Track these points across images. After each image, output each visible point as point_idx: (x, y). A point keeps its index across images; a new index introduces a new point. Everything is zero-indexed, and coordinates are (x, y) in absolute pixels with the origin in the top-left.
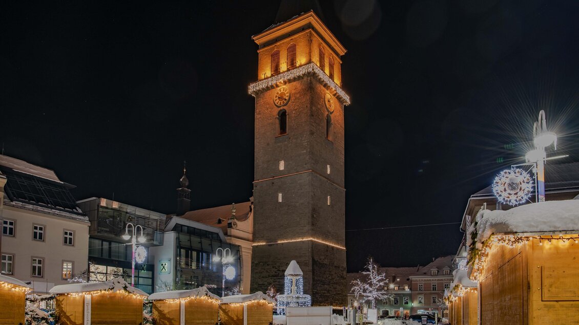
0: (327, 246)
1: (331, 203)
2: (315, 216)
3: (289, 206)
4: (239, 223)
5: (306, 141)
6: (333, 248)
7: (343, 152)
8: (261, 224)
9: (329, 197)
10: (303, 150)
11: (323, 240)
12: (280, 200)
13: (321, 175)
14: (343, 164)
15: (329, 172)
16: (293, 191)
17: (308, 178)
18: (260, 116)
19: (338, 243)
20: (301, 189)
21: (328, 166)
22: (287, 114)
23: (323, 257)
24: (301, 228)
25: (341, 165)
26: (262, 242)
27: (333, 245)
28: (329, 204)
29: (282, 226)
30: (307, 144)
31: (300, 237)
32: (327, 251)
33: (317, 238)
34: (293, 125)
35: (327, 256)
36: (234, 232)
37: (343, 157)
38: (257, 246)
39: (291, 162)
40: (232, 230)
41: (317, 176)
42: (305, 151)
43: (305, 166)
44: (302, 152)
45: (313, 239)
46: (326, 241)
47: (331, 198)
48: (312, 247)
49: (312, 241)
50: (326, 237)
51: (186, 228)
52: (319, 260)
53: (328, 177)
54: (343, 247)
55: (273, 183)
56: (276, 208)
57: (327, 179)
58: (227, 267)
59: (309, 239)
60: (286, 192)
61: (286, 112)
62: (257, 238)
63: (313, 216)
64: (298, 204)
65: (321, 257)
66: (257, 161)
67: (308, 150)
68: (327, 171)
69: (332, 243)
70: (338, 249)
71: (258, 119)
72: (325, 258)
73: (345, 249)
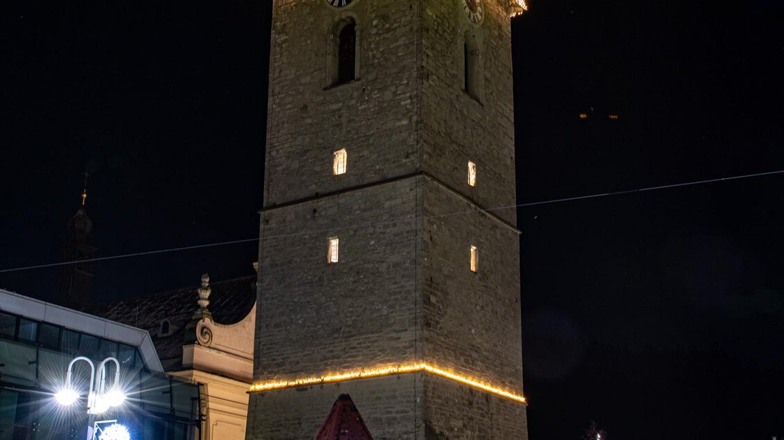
0: (472, 391)
1: (479, 265)
2: (433, 300)
3: (358, 273)
4: (217, 329)
5: (408, 95)
6: (487, 396)
7: (511, 132)
8: (277, 326)
9: (473, 249)
10: (400, 120)
11: (457, 371)
12: (334, 257)
13: (449, 187)
14: (510, 163)
15: (472, 180)
16: (371, 230)
17: (412, 194)
18: (284, 37)
19: (500, 380)
20: (395, 225)
21: (471, 165)
22: (357, 28)
23: (460, 424)
24: (394, 335)
25: (506, 165)
26: (278, 380)
27: (488, 387)
28: (473, 268)
29: (338, 330)
30: (412, 103)
31: (389, 361)
32: (471, 403)
33: (442, 365)
34: (374, 56)
35: (471, 419)
36: (201, 354)
37: (511, 144)
38: (263, 393)
39: (366, 153)
40: (197, 349)
41: (438, 190)
42: (405, 122)
43: (404, 161)
44: (398, 124)
45: (429, 368)
46: (466, 373)
47: (478, 251)
48: (425, 393)
49: (423, 372)
50: (466, 361)
51: (34, 326)
52: (446, 433)
53: (470, 195)
54: (517, 394)
55: (315, 211)
56: (321, 279)
57: (468, 198)
58: (102, 426)
59: (417, 367)
60: (351, 232)
61: (353, 23)
62: (265, 368)
63: (427, 301)
64: (385, 265)
65: (453, 423)
66: (274, 153)
67: (415, 118)
68: (466, 177)
69: (486, 382)
70: (502, 400)
71: (280, 45)
72: (465, 426)
73: (522, 399)
